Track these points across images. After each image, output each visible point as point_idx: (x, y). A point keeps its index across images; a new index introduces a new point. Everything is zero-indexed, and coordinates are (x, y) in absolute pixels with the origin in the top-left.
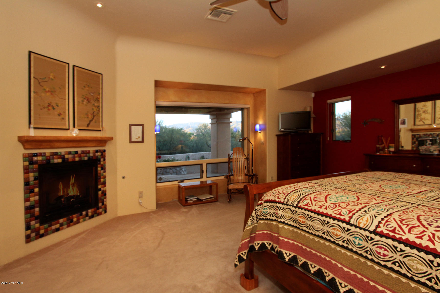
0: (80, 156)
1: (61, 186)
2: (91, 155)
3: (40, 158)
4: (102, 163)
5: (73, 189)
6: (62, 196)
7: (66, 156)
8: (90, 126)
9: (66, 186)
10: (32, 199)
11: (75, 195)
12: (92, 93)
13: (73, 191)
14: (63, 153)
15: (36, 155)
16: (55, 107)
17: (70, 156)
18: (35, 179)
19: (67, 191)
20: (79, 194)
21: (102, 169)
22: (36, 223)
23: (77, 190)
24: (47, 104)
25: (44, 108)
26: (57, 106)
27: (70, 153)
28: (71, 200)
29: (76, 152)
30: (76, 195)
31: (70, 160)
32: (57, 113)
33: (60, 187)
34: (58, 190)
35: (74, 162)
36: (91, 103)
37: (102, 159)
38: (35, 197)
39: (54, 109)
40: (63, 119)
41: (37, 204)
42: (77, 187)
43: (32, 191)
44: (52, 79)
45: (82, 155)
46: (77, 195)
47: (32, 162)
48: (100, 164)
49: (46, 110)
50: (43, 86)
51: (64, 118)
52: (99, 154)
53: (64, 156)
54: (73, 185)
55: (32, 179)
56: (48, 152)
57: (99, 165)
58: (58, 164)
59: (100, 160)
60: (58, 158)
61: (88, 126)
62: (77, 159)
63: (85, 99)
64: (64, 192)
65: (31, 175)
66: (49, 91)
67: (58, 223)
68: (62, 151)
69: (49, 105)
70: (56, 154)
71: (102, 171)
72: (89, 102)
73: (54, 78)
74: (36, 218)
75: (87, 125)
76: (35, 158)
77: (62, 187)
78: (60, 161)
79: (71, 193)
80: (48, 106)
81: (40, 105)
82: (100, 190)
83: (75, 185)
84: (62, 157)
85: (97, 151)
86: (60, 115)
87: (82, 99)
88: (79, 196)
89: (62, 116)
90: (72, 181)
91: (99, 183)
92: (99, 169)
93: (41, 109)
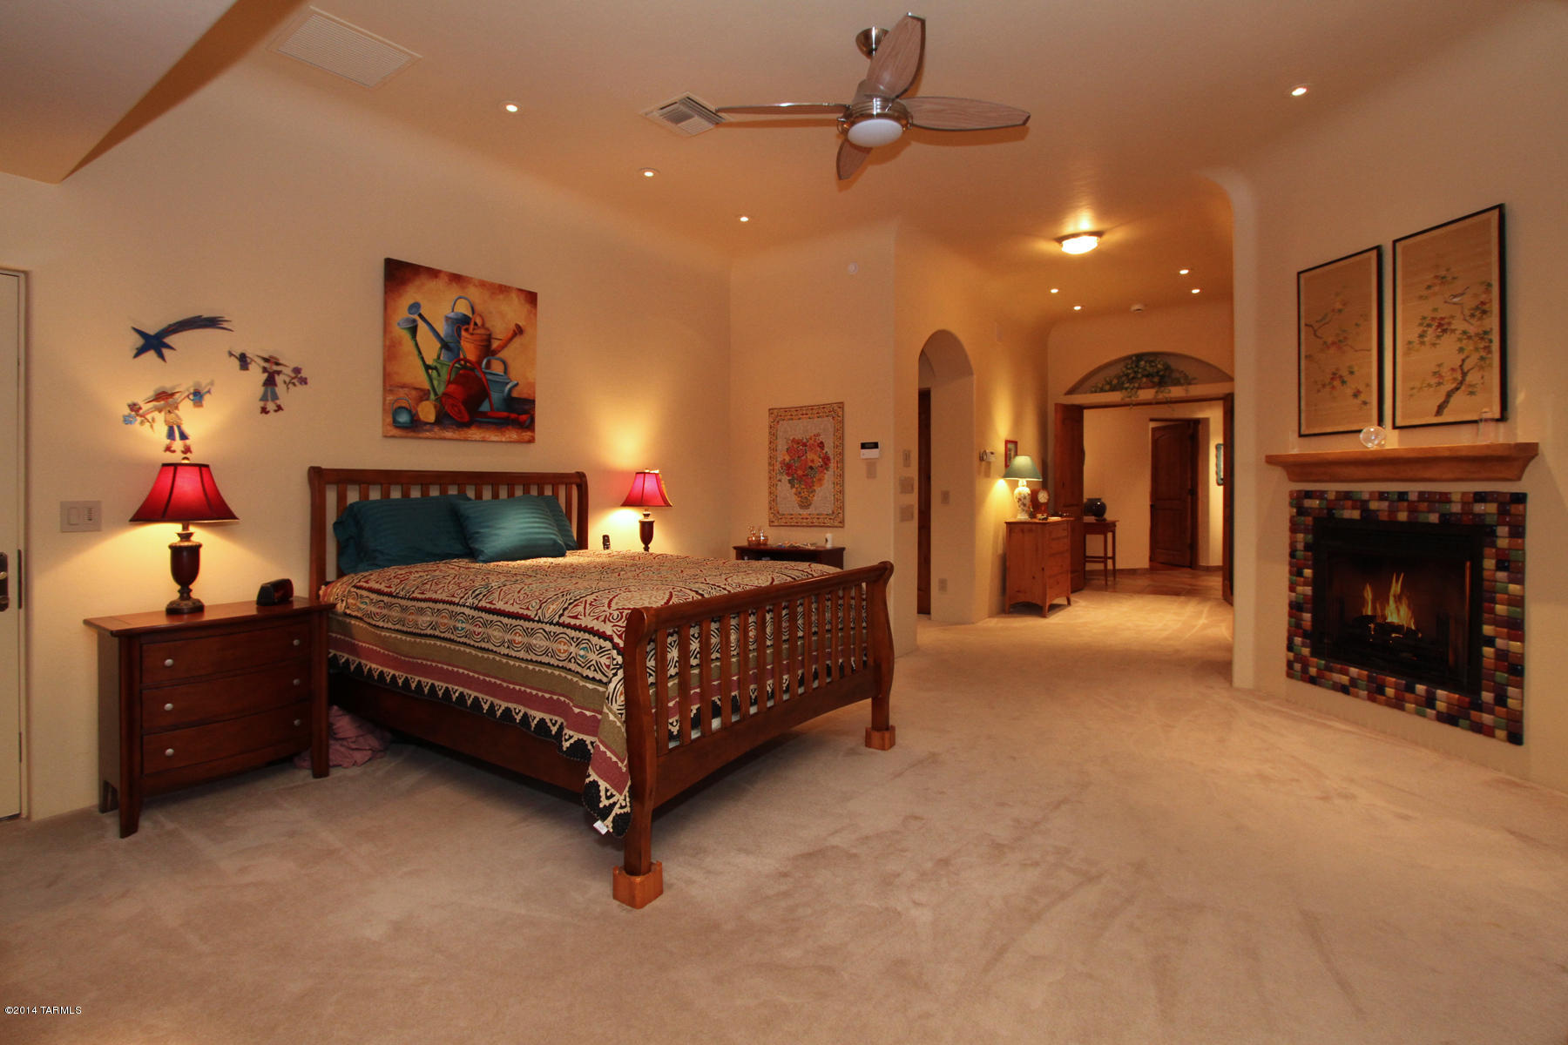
0: (1412, 509)
1: (1369, 594)
2: (1456, 508)
3: (1316, 503)
4: (1503, 543)
5: (1397, 608)
6: (1371, 616)
7: (1374, 505)
8: (1446, 411)
9: (1382, 597)
10: (1300, 589)
11: (1402, 626)
12: (1455, 297)
13: (1397, 614)
14: (1366, 497)
15: (1309, 495)
16: (1347, 377)
17: (1385, 505)
18: (1307, 547)
19: (1383, 609)
20: (1413, 627)
21: (1501, 566)
22: (1304, 645)
23: (1410, 615)
24: (1329, 376)
25: (1324, 386)
26: (1352, 373)
27: (1382, 496)
28: (1393, 635)
29: (1402, 496)
30: (1406, 626)
31: (1384, 517)
32: (1349, 391)
33: (1366, 595)
34: (1363, 602)
35: (1394, 523)
36: (1453, 331)
37: (1503, 531)
38: (1306, 588)
39: (1343, 382)
40: (1365, 403)
41: (1307, 603)
42: (1409, 607)
43: (1300, 574)
44: (1340, 311)
45: (1424, 506)
46: (1409, 629)
47: (1301, 511)
48: (1493, 545)
49: (1328, 389)
50: (1321, 338)
51: (1368, 401)
52: (1492, 508)
53: (1366, 502)
54: (1398, 599)
55: (1300, 546)
56: (1332, 488)
57: (1488, 551)
58: (1351, 521)
59: (1492, 534)
60: (1354, 508)
61: (1440, 410)
62: (1403, 516)
63: (1429, 326)
64: (1374, 608)
65: (1300, 536)
66: (1333, 343)
67: (1346, 673)
68: (1365, 489)
69: (1334, 376)
70: (1347, 496)
71: (1501, 575)
72: (1444, 331)
73: (1344, 305)
74: (1305, 635)
75: (1435, 409)
76: (1308, 503)
77: (1370, 596)
78: (1356, 514)
79: (1393, 618)
80: (1332, 379)
81: (1316, 382)
82: (1490, 642)
83: (1405, 601)
84: (1362, 505)
85: (1480, 497)
86: (1356, 394)
87: (1419, 330)
88: (1414, 633)
89: (1362, 397)
90: (1396, 588)
91: (1486, 616)
92: (1489, 564)
93: (1319, 391)
